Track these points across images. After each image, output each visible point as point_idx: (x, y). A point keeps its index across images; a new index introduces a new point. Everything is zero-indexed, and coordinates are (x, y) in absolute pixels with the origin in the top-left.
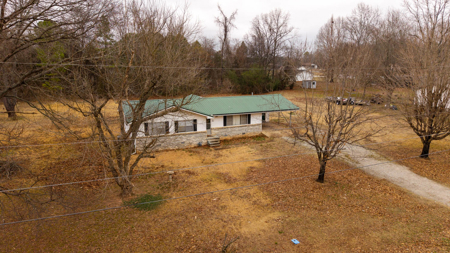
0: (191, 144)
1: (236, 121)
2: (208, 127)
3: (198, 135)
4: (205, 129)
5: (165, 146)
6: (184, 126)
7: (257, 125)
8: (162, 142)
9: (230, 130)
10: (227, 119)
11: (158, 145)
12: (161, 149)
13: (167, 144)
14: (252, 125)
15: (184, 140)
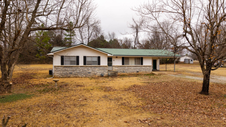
0: (95, 74)
1: (132, 63)
2: (110, 64)
3: (101, 68)
4: (106, 65)
5: (75, 75)
6: (90, 60)
7: (148, 66)
8: (74, 71)
9: (127, 68)
10: (125, 59)
11: (70, 73)
12: (72, 76)
13: (77, 72)
14: (144, 66)
15: (90, 71)
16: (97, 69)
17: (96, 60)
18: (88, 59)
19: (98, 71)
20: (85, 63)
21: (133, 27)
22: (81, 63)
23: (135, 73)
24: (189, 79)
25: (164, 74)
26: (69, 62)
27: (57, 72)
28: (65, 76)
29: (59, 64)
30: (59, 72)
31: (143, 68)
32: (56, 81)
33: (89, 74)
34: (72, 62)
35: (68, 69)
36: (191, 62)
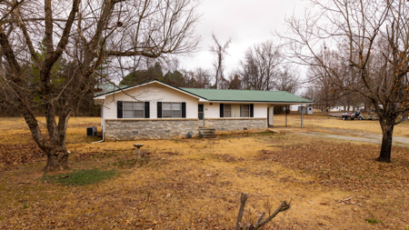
0: (178, 134)
1: (236, 113)
2: (201, 116)
3: (187, 123)
4: (196, 117)
5: (143, 135)
6: (169, 109)
7: (262, 119)
8: (140, 128)
9: (228, 122)
10: (224, 108)
11: (134, 132)
12: (137, 138)
13: (146, 131)
14: (256, 119)
15: (169, 128)
16: (181, 124)
17: (178, 108)
18: (164, 108)
19: (183, 129)
20: (159, 115)
21: (213, 50)
22: (153, 114)
23: (242, 130)
24: (336, 139)
25: (289, 132)
26: (131, 113)
27: (111, 131)
28: (126, 138)
29: (115, 117)
30: (114, 131)
31: (255, 122)
32: (139, 147)
33: (167, 134)
34: (136, 113)
35: (130, 125)
36: (310, 112)
